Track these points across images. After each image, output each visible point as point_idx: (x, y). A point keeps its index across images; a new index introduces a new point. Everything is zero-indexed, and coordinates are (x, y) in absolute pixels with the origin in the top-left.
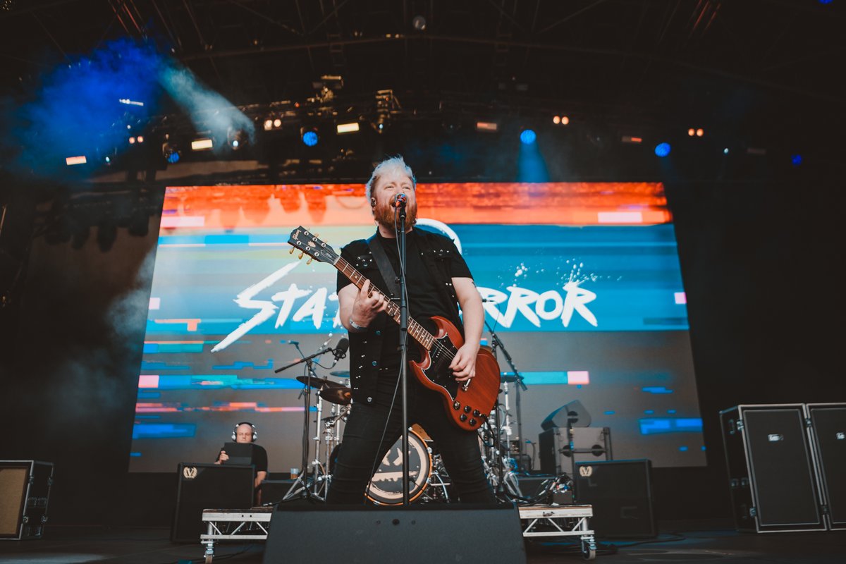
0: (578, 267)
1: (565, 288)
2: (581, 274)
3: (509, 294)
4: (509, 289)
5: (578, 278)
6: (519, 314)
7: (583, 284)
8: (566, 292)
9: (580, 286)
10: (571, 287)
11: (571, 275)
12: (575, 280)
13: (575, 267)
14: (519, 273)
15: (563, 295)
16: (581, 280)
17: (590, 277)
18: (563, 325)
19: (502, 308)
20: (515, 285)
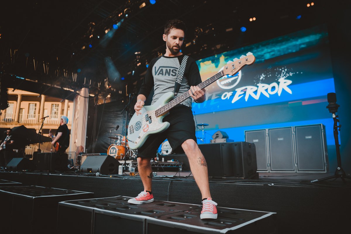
0: (285, 71)
1: (279, 81)
2: (286, 73)
3: (258, 87)
4: (258, 85)
5: (285, 75)
6: (262, 94)
7: (287, 78)
8: (279, 82)
9: (285, 79)
10: (282, 80)
11: (282, 75)
12: (283, 77)
13: (283, 71)
14: (262, 78)
15: (278, 83)
16: (285, 76)
17: (289, 74)
18: (278, 95)
19: (256, 92)
20: (260, 83)
